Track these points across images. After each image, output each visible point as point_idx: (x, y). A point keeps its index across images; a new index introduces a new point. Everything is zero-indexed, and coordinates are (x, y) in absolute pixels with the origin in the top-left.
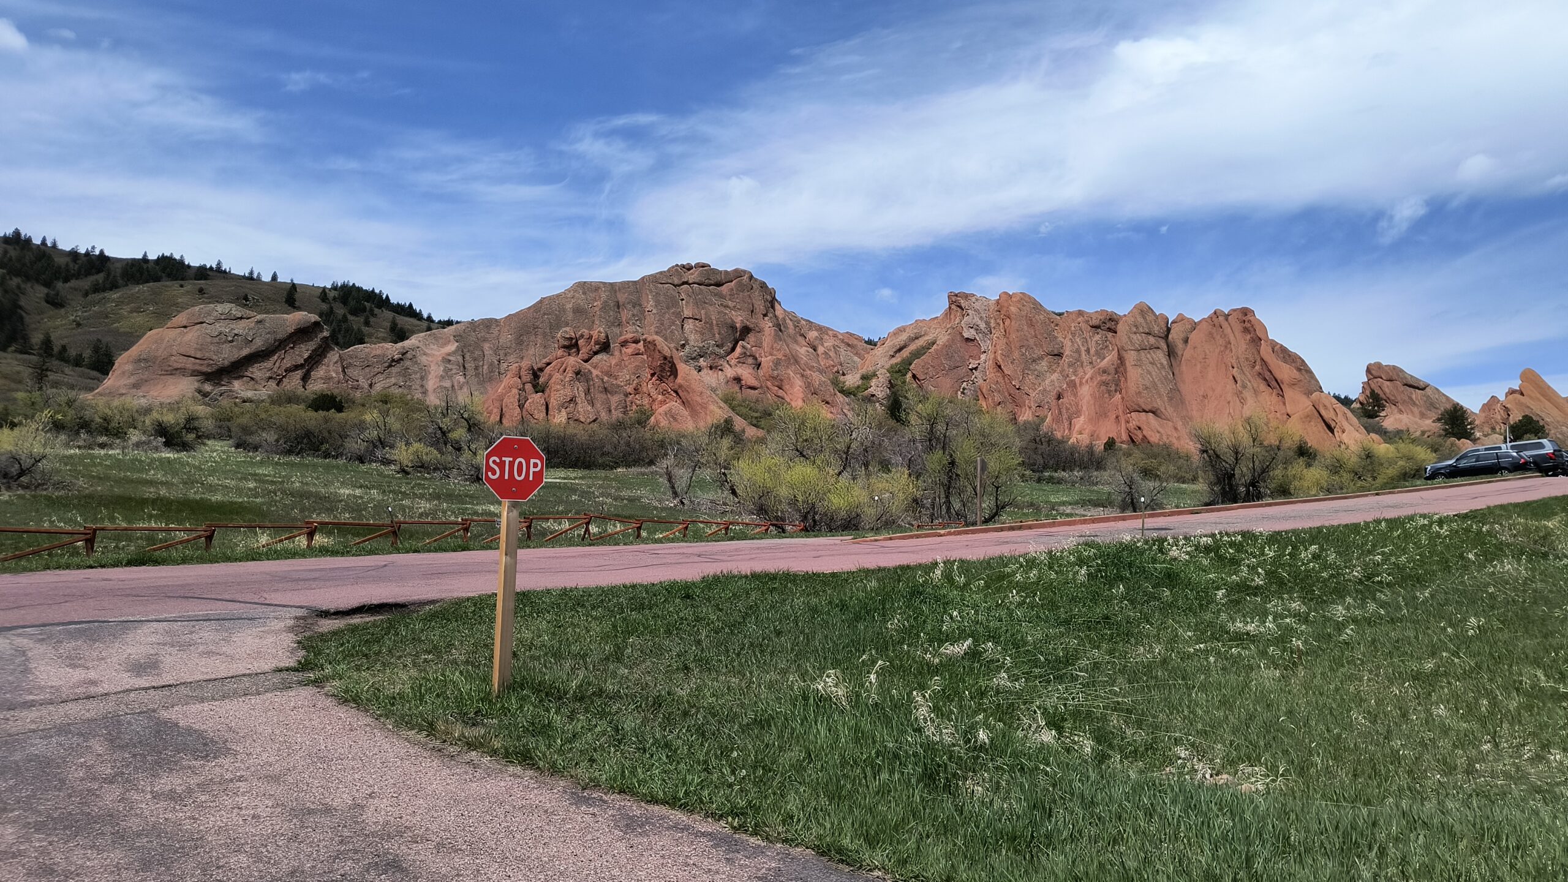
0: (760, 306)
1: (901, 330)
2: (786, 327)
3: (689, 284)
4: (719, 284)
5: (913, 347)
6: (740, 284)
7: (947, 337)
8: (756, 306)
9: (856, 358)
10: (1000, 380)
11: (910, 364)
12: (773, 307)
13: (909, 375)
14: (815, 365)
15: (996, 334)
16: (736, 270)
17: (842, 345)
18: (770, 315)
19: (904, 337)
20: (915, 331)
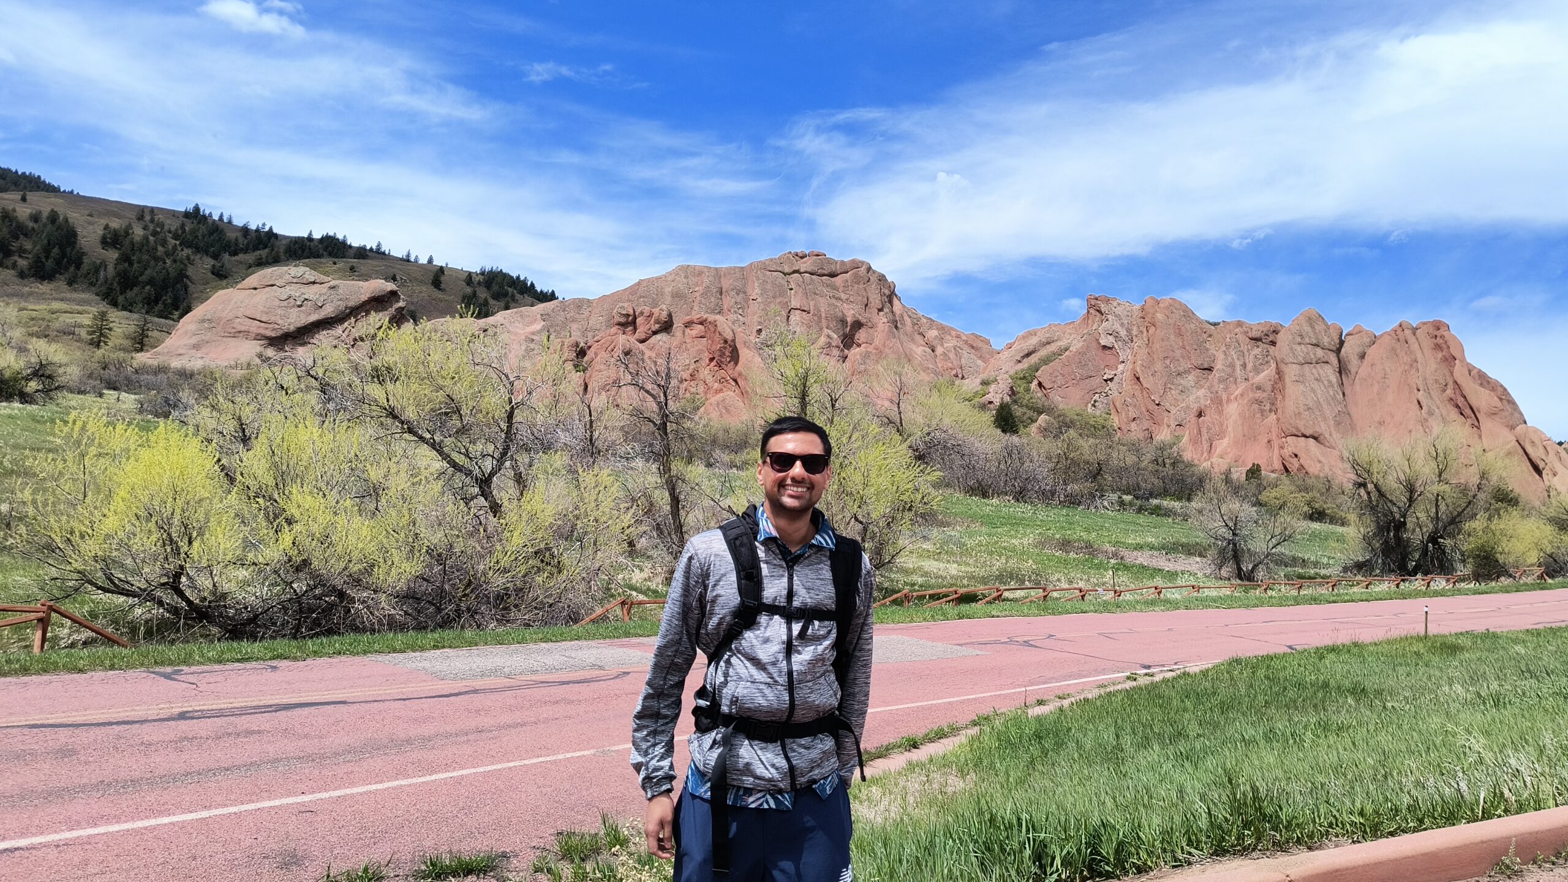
0: (876, 300)
1: (1034, 333)
2: (904, 324)
3: (800, 273)
4: (833, 275)
5: (1043, 352)
6: (856, 276)
7: (1081, 344)
8: (870, 299)
9: (979, 362)
10: (1138, 393)
11: (1037, 371)
12: (891, 302)
13: (1035, 382)
14: (931, 366)
15: (1138, 343)
16: (853, 261)
17: (966, 347)
18: (886, 310)
19: (1033, 341)
20: (1047, 335)
